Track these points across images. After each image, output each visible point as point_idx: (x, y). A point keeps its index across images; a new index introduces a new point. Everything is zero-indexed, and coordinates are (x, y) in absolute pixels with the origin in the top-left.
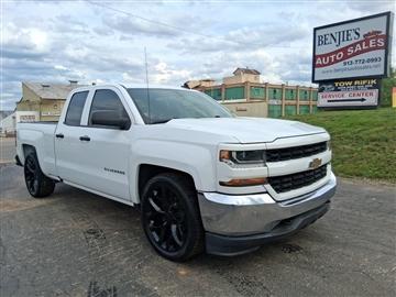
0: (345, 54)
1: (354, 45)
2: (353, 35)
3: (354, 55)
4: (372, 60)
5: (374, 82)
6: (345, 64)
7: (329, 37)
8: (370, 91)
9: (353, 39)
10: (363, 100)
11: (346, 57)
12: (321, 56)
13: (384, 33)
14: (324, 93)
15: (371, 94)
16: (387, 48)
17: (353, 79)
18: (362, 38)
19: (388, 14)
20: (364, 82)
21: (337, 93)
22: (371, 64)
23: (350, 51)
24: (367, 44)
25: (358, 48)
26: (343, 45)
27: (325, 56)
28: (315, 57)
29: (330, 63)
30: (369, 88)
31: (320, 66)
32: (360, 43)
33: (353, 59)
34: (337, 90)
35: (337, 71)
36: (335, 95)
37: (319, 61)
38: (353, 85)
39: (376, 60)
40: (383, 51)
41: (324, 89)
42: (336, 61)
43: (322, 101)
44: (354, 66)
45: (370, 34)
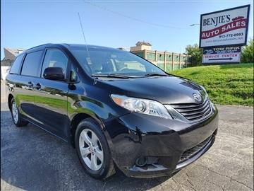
0: (220, 31)
1: (226, 25)
2: (226, 19)
3: (226, 31)
4: (238, 35)
5: (238, 48)
6: (220, 37)
7: (210, 21)
9: (226, 21)
10: (231, 59)
11: (221, 33)
12: (205, 32)
13: (246, 18)
14: (206, 55)
15: (236, 55)
16: (247, 27)
17: (225, 46)
18: (231, 21)
19: (249, 6)
20: (232, 48)
22: (236, 37)
23: (224, 29)
24: (235, 25)
25: (229, 27)
26: (219, 25)
27: (208, 32)
28: (201, 33)
29: (211, 37)
30: (235, 52)
31: (204, 38)
32: (230, 24)
33: (225, 34)
34: (214, 53)
35: (214, 41)
36: (214, 56)
37: (203, 35)
38: (225, 49)
39: (240, 34)
40: (245, 29)
41: (206, 52)
42: (214, 35)
43: (205, 60)
44: (225, 38)
45: (236, 19)
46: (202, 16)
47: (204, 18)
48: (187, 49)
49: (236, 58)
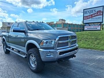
0: (92, 16)
3: (94, 16)
4: (99, 18)
5: (99, 24)
6: (92, 19)
7: (87, 12)
8: (98, 26)
9: (94, 12)
10: (96, 28)
13: (102, 11)
15: (99, 27)
18: (96, 12)
19: (103, 6)
20: (97, 24)
21: (90, 26)
23: (93, 15)
24: (98, 14)
25: (95, 15)
26: (91, 14)
27: (87, 17)
29: (88, 19)
30: (98, 25)
33: (94, 18)
34: (89, 25)
35: (89, 20)
36: (89, 27)
37: (85, 18)
38: (94, 24)
40: (102, 16)
41: (86, 25)
42: (89, 18)
43: (85, 29)
44: (94, 19)
45: (98, 11)
46: (84, 10)
47: (85, 11)
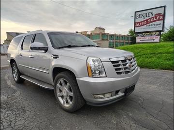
0: (147, 22)
1: (151, 19)
2: (150, 14)
4: (158, 24)
5: (158, 33)
6: (147, 26)
7: (141, 16)
10: (154, 40)
11: (147, 23)
12: (138, 23)
13: (163, 14)
14: (139, 37)
16: (164, 20)
17: (150, 32)
18: (154, 16)
19: (165, 7)
20: (154, 33)
22: (157, 26)
23: (149, 21)
24: (156, 18)
26: (146, 18)
27: (139, 23)
28: (135, 23)
30: (156, 35)
31: (137, 27)
32: (153, 18)
33: (150, 24)
34: (143, 36)
35: (143, 28)
36: (143, 38)
38: (150, 34)
39: (159, 24)
40: (162, 21)
42: (144, 25)
43: (138, 40)
44: (150, 27)
45: (157, 14)
46: (135, 12)
47: (137, 14)
48: (130, 32)
49: (157, 39)
